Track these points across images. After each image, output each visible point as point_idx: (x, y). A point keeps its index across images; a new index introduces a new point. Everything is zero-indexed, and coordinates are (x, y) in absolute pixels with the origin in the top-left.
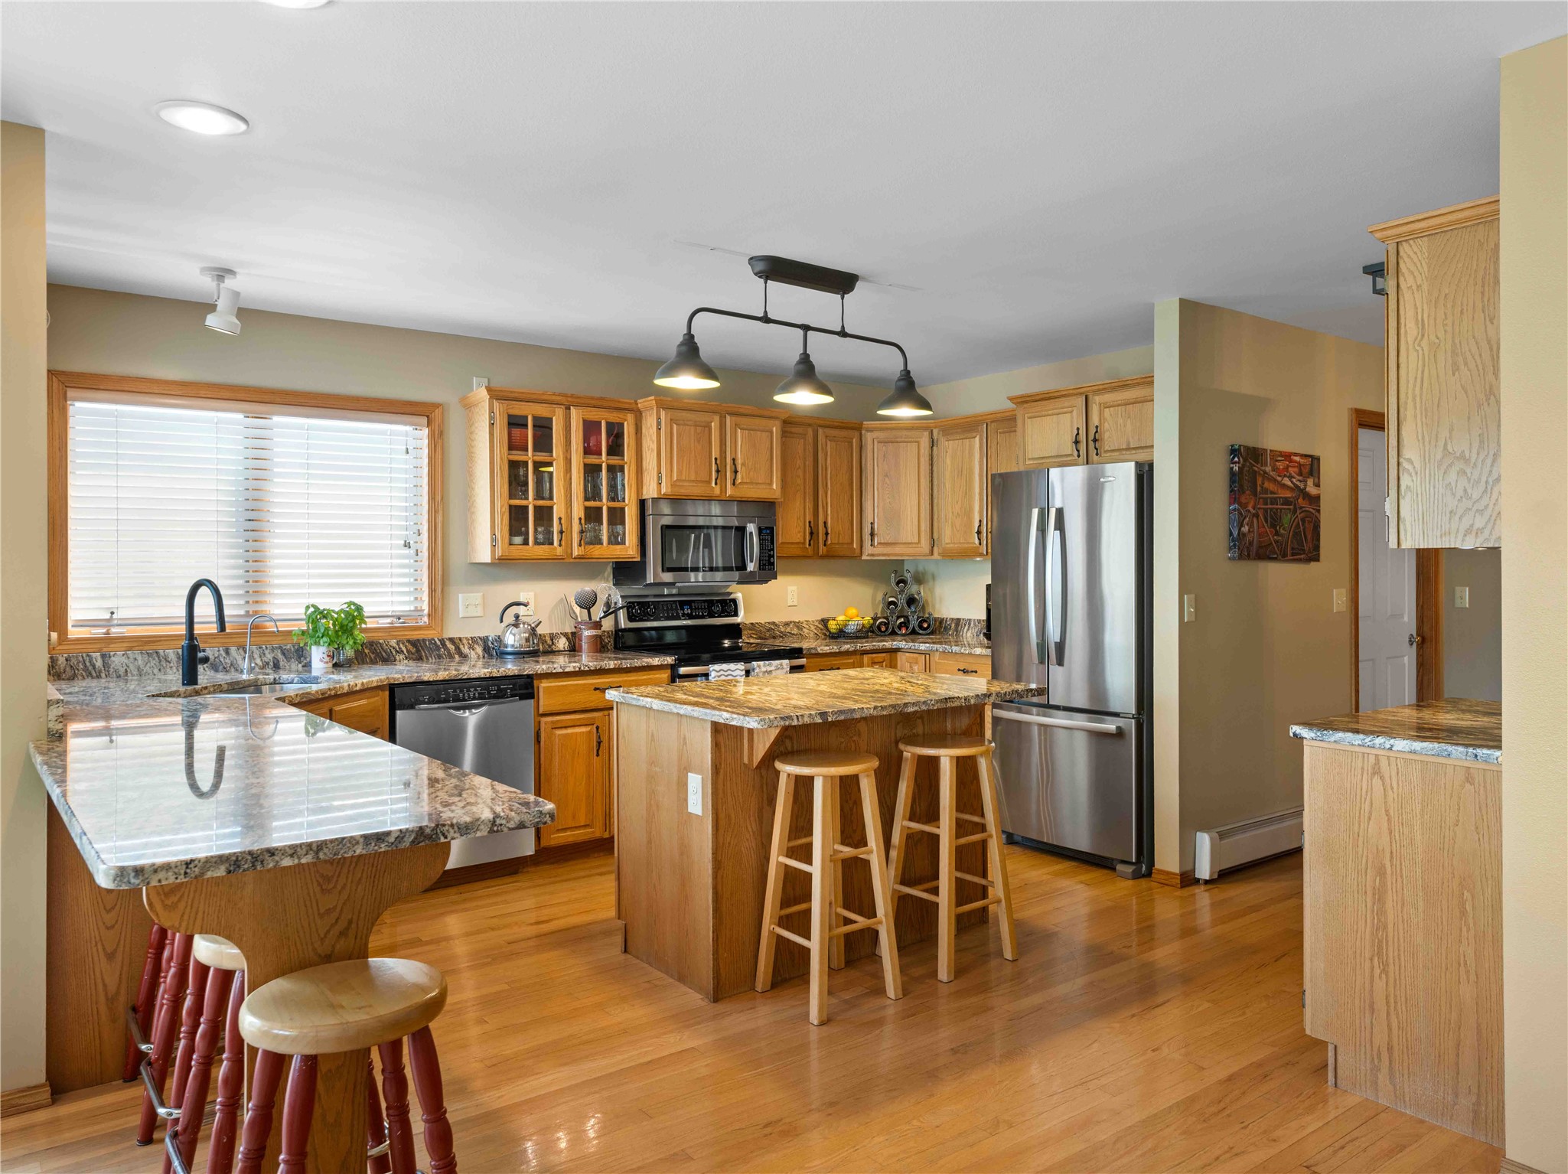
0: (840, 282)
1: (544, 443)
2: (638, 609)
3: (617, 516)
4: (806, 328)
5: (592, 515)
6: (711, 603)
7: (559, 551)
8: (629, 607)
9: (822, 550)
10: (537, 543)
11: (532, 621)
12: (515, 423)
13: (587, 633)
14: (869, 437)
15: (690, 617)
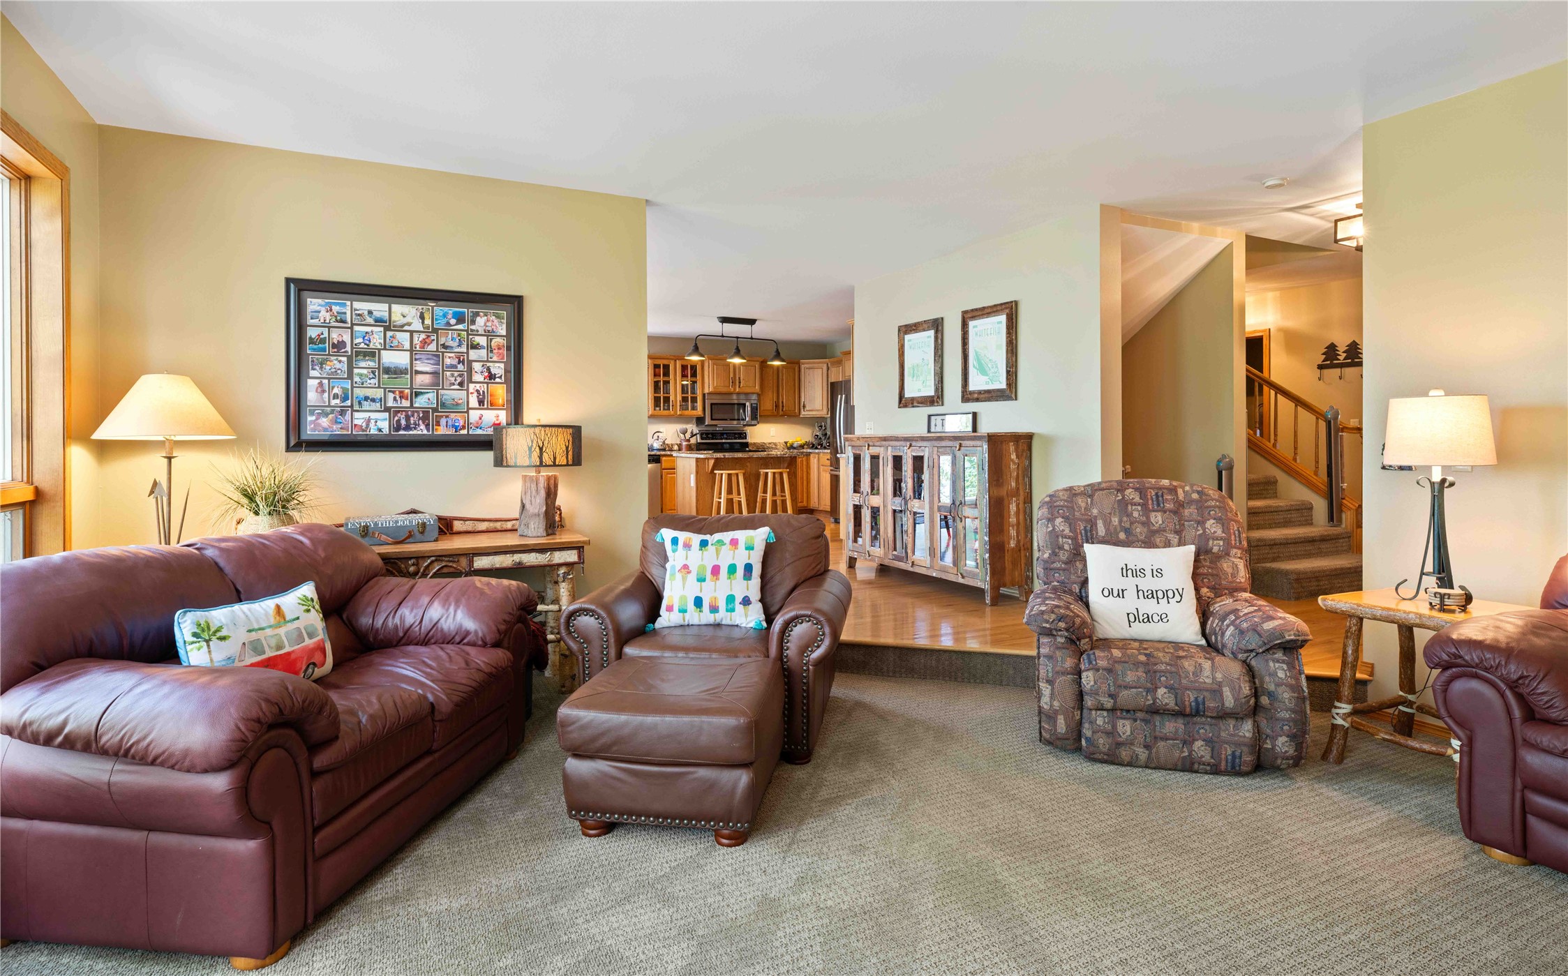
0: (751, 322)
1: (666, 374)
2: (704, 435)
3: (694, 400)
4: (738, 338)
5: (685, 399)
6: (735, 434)
7: (672, 413)
8: (702, 435)
9: (781, 413)
10: (664, 409)
11: (664, 439)
12: (656, 367)
13: (684, 443)
14: (803, 366)
15: (727, 439)
